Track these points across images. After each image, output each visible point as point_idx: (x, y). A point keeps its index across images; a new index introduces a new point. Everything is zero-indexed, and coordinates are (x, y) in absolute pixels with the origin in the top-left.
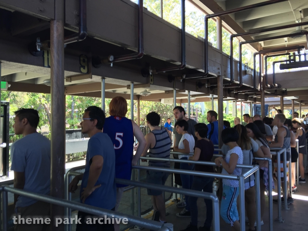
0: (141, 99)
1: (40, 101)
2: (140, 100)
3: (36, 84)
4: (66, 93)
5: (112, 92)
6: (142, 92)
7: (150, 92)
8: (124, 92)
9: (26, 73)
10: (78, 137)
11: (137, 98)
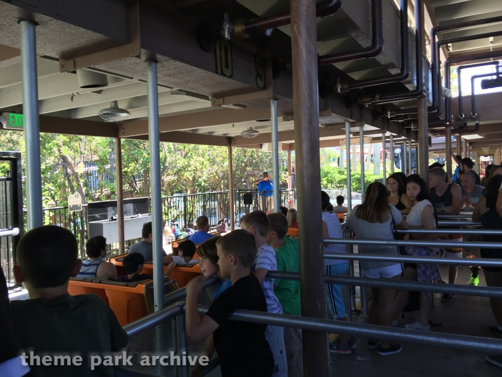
0: (235, 144)
1: (59, 150)
2: (233, 146)
3: (73, 118)
4: (123, 134)
5: (191, 132)
6: (245, 131)
7: (257, 132)
8: (209, 132)
9: (72, 98)
10: (128, 213)
11: (228, 142)
